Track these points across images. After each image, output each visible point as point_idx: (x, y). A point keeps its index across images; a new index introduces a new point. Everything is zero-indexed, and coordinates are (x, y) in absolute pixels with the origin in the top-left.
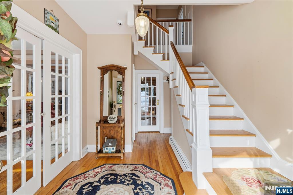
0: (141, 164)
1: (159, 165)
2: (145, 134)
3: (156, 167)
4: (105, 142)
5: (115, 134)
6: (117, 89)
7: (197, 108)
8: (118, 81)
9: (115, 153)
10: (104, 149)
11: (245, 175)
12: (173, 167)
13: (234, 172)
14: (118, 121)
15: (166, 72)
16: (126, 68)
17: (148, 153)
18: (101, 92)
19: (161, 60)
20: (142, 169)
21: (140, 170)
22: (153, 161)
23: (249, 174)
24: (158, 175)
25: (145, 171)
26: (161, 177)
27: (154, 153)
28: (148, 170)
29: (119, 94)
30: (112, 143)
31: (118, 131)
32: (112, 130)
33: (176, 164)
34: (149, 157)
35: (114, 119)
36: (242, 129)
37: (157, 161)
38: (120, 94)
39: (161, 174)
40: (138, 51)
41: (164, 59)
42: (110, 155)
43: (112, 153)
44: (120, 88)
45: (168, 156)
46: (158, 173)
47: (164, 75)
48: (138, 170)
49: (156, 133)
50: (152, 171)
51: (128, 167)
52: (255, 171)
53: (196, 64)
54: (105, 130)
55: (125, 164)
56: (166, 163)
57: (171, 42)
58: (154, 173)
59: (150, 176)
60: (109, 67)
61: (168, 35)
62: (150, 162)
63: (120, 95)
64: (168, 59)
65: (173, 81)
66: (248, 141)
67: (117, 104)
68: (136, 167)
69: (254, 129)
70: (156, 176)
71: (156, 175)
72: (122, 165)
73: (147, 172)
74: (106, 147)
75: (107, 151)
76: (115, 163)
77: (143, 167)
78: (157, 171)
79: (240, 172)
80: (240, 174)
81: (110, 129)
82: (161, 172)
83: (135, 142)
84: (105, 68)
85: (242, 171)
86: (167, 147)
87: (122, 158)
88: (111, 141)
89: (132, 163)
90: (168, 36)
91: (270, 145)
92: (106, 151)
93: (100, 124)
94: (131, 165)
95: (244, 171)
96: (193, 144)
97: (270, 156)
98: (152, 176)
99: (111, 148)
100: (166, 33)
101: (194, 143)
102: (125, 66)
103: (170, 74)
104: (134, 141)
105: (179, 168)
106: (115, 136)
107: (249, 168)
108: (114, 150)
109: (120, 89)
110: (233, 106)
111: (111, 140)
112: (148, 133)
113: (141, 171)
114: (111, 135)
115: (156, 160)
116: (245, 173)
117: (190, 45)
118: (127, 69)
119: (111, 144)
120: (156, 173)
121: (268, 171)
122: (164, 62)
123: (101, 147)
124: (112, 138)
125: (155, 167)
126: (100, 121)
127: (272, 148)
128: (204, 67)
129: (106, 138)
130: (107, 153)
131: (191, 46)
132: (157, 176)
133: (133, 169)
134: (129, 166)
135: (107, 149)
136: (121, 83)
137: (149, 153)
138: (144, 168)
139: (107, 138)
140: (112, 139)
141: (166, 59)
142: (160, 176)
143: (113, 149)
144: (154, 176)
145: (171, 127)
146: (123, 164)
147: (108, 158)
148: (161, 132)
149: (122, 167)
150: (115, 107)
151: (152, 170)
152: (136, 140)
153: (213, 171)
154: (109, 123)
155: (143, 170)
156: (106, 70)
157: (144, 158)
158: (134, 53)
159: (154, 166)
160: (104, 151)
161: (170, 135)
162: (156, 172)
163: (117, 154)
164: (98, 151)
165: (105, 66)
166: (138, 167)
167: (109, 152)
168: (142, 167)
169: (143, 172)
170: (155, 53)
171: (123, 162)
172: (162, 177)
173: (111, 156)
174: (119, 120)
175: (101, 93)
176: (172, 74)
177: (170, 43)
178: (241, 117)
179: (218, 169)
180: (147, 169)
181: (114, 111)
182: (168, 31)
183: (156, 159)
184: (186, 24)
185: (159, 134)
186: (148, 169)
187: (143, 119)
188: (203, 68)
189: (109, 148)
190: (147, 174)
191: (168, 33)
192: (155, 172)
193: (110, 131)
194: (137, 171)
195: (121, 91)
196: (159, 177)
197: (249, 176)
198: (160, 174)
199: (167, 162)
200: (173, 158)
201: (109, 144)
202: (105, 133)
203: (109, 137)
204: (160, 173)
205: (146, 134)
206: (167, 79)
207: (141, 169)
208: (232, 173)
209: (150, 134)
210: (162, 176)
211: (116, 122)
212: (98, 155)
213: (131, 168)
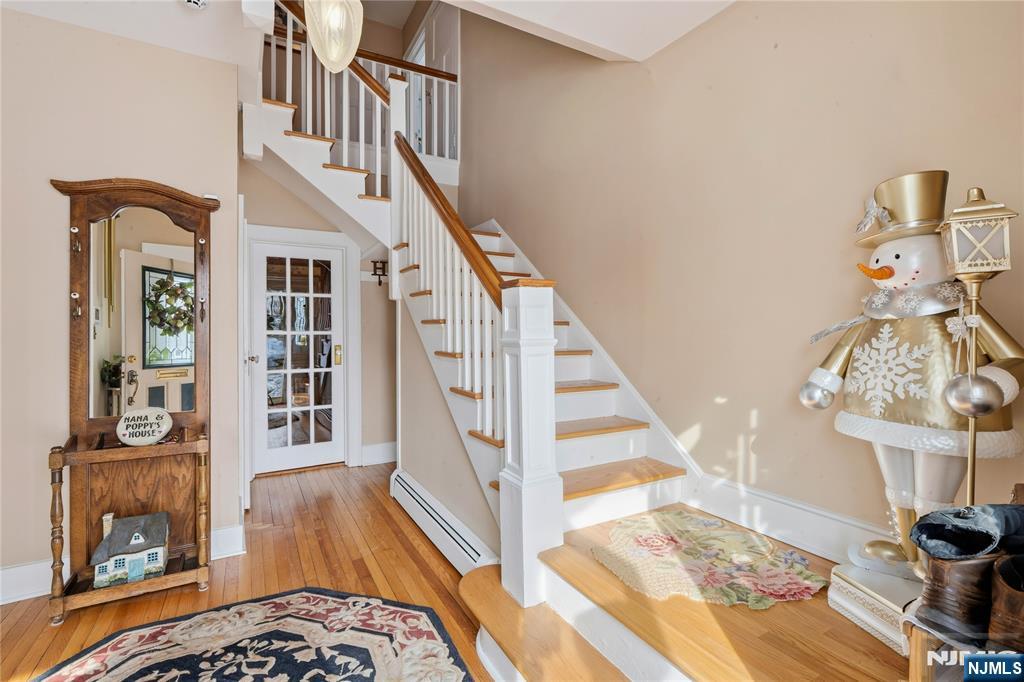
0: (295, 588)
1: (370, 576)
2: (285, 478)
3: (360, 585)
4: (105, 535)
5: (160, 491)
6: (145, 301)
7: (523, 350)
8: (145, 269)
9: (165, 574)
10: (104, 570)
11: (639, 532)
12: (422, 571)
13: (613, 530)
14: (177, 433)
15: (379, 241)
16: (213, 206)
17: (316, 543)
18: (75, 305)
19: (360, 196)
20: (306, 606)
21: (298, 613)
22: (345, 568)
23: (648, 528)
24: (374, 608)
25: (321, 609)
26: (386, 612)
27: (342, 539)
28: (332, 602)
29: (153, 324)
30: (145, 533)
31: (175, 479)
32: (144, 477)
33: (428, 557)
34: (326, 556)
35: (155, 427)
36: (614, 414)
37: (360, 566)
38: (161, 325)
39: (386, 602)
40: (265, 147)
41: (370, 192)
42: (139, 587)
43: (148, 575)
44: (158, 297)
45: (395, 539)
46: (374, 602)
47: (362, 254)
48: (289, 615)
49: (331, 471)
50: (351, 600)
51: (241, 614)
52: (654, 518)
53: (475, 225)
54: (99, 484)
55: (228, 608)
56: (393, 563)
57: (397, 134)
58: (358, 608)
59: (344, 620)
60: (125, 189)
61: (388, 107)
62: (332, 573)
63: (160, 331)
64: (386, 195)
65: (406, 273)
66: (631, 442)
67: (145, 367)
68: (278, 606)
69: (645, 410)
70: (370, 616)
71: (366, 610)
72: (213, 615)
73: (329, 611)
74: (113, 560)
75: (120, 573)
76: (171, 616)
77: (308, 599)
78: (369, 597)
79: (627, 527)
80: (629, 531)
81: (132, 477)
82: (384, 597)
83: (249, 516)
84: (96, 191)
85: (628, 523)
86: (385, 509)
87: (203, 585)
88: (142, 523)
89: (254, 597)
90: (385, 109)
91: (678, 443)
92: (112, 574)
93: (73, 457)
94: (257, 604)
95: (636, 521)
96: (505, 470)
97: (681, 471)
98: (353, 618)
99: (144, 555)
100: (379, 101)
101: (510, 467)
102: (207, 196)
103: (396, 248)
104: (247, 511)
105: (442, 569)
106: (161, 499)
107: (641, 514)
108: (160, 563)
109: (157, 301)
110: (589, 352)
111: (142, 521)
112: (300, 473)
113: (304, 612)
114: (137, 500)
115: (354, 562)
116: (638, 528)
117: (453, 161)
118: (220, 209)
119: (141, 540)
120: (367, 604)
121: (680, 510)
122: (370, 202)
123: (78, 566)
124: (145, 509)
125: (356, 586)
126: (73, 442)
127: (685, 451)
128: (499, 236)
129: (108, 519)
130: (120, 582)
131: (456, 165)
132: (374, 612)
133: (267, 617)
134: (245, 608)
135: (120, 564)
136: (165, 277)
137: (321, 544)
138: (315, 599)
139: (114, 518)
140: (147, 516)
141: (379, 193)
142: (383, 609)
143: (153, 558)
144: (359, 618)
145: (394, 439)
146: (218, 609)
147: (128, 605)
148: (352, 463)
149: (214, 620)
150: (131, 381)
151: (347, 600)
152: (252, 506)
153: (565, 541)
154: (124, 445)
155: (313, 608)
156: (107, 199)
157: (304, 565)
158: (247, 150)
159: (350, 582)
160: (100, 579)
161: (393, 466)
162: (366, 600)
163: (176, 575)
164: (65, 582)
165: (100, 181)
166: (288, 603)
167: (132, 575)
168: (305, 600)
169: (312, 616)
170: (336, 164)
171: (209, 605)
172: (391, 613)
173: (141, 592)
174: (182, 429)
175: (73, 310)
176: (401, 250)
177: (393, 138)
178: (610, 381)
179: (573, 531)
180: (326, 601)
181: (130, 401)
182: (388, 93)
183: (355, 558)
184: (429, 84)
185: (341, 470)
186: (330, 598)
187: (275, 423)
188: (497, 239)
189: (128, 558)
190: (330, 619)
191: (387, 100)
192: (363, 601)
193: (131, 484)
194: (289, 619)
195: (165, 311)
196: (381, 613)
197: (648, 531)
198: (384, 603)
199: (397, 556)
200: (413, 540)
201: (133, 542)
202: (103, 497)
203: (123, 509)
204: (382, 599)
205: (293, 478)
206: (372, 268)
207: (302, 606)
208: (610, 534)
209: (309, 475)
210: (392, 608)
211: (166, 437)
212: (65, 602)
213: (259, 612)
